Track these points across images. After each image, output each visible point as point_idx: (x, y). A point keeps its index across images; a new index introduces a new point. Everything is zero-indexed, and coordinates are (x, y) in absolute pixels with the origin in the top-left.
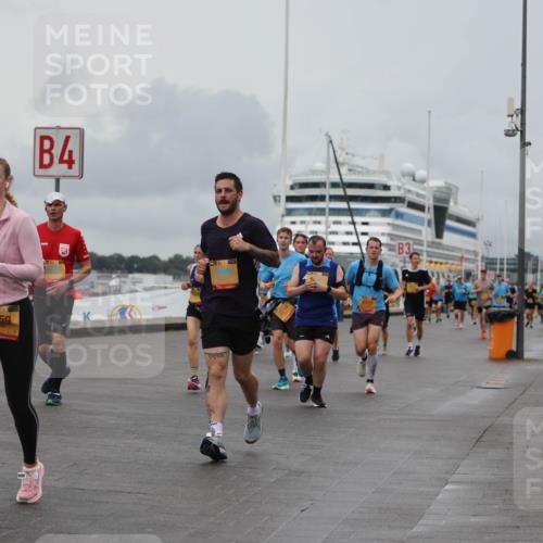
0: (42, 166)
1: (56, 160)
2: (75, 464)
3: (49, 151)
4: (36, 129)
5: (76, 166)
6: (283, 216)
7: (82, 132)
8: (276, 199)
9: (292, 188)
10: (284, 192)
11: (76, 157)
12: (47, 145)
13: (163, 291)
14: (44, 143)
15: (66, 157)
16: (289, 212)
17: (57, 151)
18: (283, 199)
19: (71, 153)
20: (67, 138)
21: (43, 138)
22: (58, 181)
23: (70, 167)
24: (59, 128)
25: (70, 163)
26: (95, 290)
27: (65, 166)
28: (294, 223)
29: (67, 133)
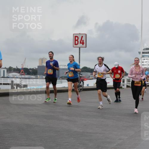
0: (75, 44)
1: (79, 43)
2: (85, 125)
3: (77, 40)
4: (74, 34)
5: (85, 44)
6: (141, 57)
7: (86, 35)
8: (139, 53)
9: (144, 50)
10: (142, 51)
11: (84, 42)
12: (77, 38)
13: (109, 78)
14: (76, 38)
15: (82, 42)
16: (143, 56)
17: (79, 40)
18: (141, 53)
19: (83, 41)
20: (82, 37)
21: (75, 37)
22: (80, 48)
23: (83, 45)
24: (80, 34)
25: (83, 43)
26: (90, 78)
27: (82, 44)
28: (144, 59)
29: (82, 35)
